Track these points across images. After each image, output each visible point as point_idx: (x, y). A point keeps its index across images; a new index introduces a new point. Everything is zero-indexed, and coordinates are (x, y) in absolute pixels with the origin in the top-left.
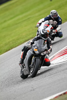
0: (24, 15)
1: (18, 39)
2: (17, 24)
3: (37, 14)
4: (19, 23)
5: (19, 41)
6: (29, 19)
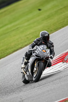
1: (7, 49)
2: (5, 34)
3: (26, 24)
4: (8, 33)
5: (7, 52)
6: (18, 28)
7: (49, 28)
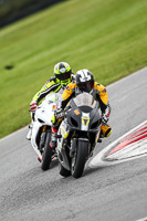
0: (54, 50)
2: (37, 70)
3: (82, 50)
7: (131, 60)
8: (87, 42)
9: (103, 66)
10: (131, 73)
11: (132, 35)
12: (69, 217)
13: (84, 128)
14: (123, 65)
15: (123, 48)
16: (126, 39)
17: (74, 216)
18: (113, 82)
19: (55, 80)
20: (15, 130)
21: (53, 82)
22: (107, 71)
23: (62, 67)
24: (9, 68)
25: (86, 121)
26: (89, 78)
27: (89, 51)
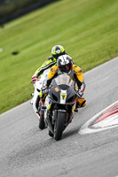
7: (112, 47)
8: (77, 34)
9: (90, 53)
10: (112, 58)
11: (112, 28)
12: (62, 174)
13: (63, 102)
14: (105, 52)
15: (106, 39)
16: (108, 31)
17: (66, 173)
18: (98, 65)
19: (52, 59)
20: (19, 103)
21: (51, 61)
22: (93, 57)
23: (57, 49)
24: (15, 53)
25: (63, 96)
26: (68, 62)
27: (79, 41)
